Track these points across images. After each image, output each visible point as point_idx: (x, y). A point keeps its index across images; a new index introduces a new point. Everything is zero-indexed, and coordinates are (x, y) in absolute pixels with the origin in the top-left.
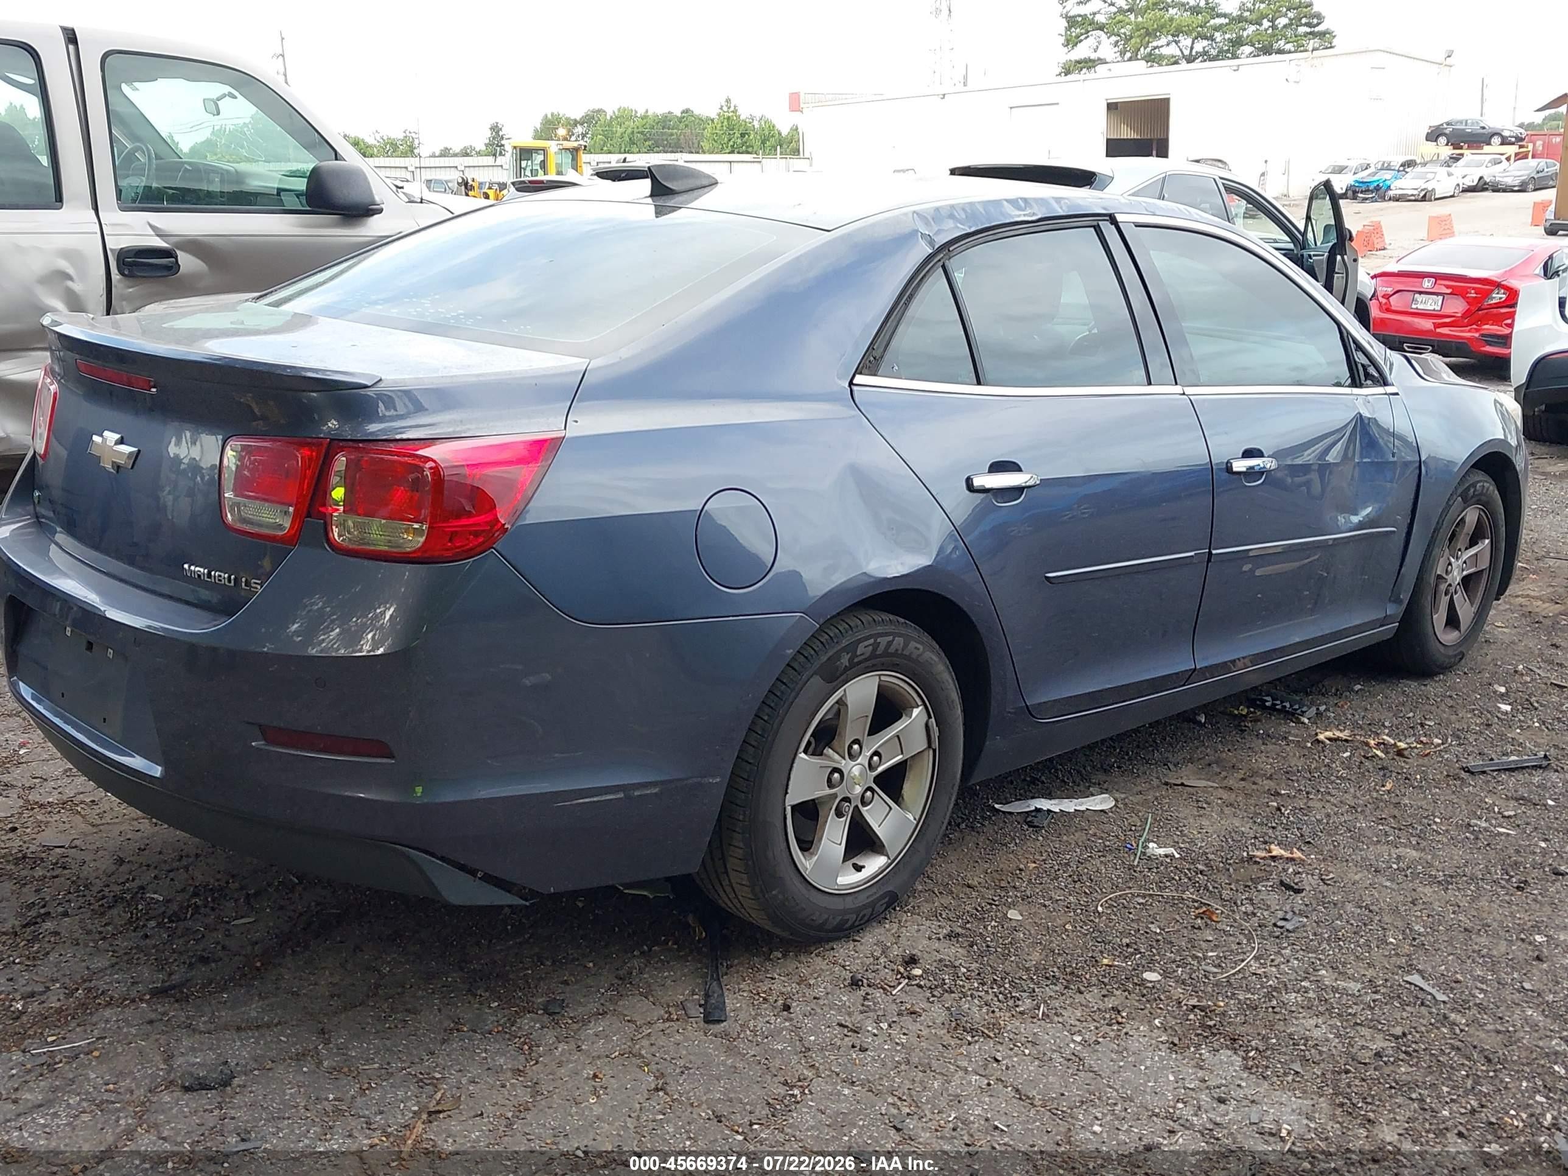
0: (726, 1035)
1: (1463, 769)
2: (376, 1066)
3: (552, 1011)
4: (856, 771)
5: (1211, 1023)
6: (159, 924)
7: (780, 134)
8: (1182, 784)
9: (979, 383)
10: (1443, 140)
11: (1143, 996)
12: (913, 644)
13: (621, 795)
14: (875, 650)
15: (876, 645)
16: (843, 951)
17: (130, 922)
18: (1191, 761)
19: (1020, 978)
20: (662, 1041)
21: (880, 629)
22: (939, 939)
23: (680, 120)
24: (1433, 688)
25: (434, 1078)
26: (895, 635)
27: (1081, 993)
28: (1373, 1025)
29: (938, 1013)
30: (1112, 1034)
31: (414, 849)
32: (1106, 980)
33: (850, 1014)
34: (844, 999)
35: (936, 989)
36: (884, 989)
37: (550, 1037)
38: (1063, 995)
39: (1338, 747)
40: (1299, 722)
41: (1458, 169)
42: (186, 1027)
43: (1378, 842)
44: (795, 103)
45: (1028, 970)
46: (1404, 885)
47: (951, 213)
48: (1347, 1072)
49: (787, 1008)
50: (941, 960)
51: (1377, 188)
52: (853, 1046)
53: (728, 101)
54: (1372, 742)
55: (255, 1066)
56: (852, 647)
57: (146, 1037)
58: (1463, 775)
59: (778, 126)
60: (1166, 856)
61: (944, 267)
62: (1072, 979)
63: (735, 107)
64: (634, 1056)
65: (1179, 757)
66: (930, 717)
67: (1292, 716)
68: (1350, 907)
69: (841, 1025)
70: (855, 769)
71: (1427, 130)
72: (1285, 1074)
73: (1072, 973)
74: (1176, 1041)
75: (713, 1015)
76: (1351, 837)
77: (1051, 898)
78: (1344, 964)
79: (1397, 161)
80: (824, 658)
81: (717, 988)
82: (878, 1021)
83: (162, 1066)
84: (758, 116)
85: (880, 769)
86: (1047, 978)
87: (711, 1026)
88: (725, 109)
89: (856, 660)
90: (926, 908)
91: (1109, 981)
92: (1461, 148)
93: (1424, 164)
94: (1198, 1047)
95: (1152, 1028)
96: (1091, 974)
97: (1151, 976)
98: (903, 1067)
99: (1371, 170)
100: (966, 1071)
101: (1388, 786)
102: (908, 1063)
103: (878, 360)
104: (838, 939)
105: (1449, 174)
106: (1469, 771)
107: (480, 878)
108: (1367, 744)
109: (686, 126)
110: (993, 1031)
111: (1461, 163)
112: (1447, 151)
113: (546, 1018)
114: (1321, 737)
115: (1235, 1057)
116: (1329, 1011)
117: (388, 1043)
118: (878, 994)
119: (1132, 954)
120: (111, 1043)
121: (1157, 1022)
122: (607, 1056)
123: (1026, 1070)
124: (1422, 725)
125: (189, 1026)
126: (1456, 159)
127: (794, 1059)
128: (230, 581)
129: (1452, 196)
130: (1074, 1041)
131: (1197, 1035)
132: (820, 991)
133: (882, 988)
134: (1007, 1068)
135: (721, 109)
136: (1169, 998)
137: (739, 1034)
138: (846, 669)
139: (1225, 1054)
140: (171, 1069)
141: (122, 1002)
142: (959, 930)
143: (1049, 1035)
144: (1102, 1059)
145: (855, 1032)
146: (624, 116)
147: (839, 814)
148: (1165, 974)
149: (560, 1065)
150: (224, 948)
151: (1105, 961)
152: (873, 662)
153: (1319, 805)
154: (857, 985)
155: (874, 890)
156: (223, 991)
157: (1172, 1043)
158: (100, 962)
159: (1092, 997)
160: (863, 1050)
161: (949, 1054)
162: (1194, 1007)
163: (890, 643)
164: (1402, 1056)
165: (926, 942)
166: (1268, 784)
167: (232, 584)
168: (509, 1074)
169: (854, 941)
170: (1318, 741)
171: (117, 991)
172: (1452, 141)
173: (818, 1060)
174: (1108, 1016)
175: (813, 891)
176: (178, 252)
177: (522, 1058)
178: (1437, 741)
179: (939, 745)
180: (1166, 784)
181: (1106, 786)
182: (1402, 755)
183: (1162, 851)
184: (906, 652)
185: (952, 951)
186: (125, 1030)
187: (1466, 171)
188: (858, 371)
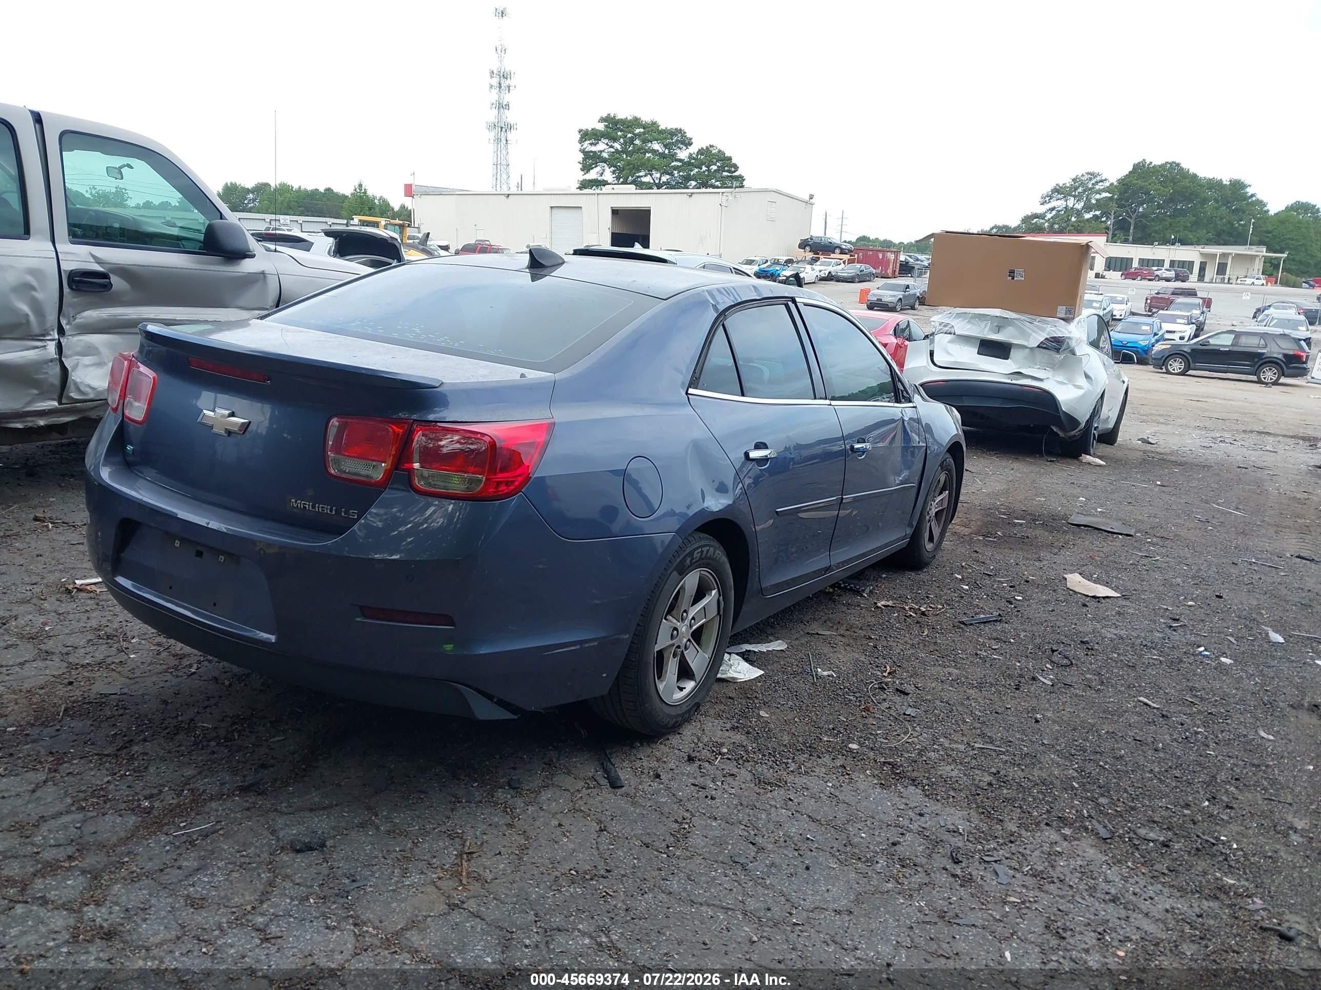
0: (627, 795)
1: (960, 622)
2: (417, 827)
3: (514, 786)
4: (684, 629)
5: (898, 771)
6: (218, 744)
7: (393, 209)
8: (817, 634)
9: (743, 395)
10: (808, 248)
11: (854, 758)
12: (717, 552)
13: (578, 647)
14: (701, 555)
15: (702, 552)
16: (674, 740)
17: (195, 744)
18: (815, 619)
19: (783, 751)
20: (591, 801)
21: (703, 543)
22: (727, 730)
23: (324, 195)
24: (923, 576)
25: (457, 833)
26: (710, 546)
27: (820, 758)
28: (980, 767)
29: (744, 774)
30: (847, 781)
31: (459, 684)
32: (830, 750)
33: (695, 778)
34: (688, 769)
35: (740, 761)
36: (709, 762)
37: (519, 802)
38: (810, 759)
39: (889, 611)
40: (862, 596)
41: (817, 267)
42: (274, 811)
43: (935, 665)
44: (409, 191)
45: (785, 746)
46: (958, 689)
47: (727, 291)
48: (978, 795)
49: (658, 776)
50: (734, 743)
51: (772, 275)
52: (706, 797)
53: (360, 186)
54: (907, 607)
55: (335, 833)
56: (691, 554)
57: (249, 819)
58: (962, 626)
59: (392, 204)
60: (829, 676)
61: (723, 325)
62: (811, 750)
63: (365, 189)
64: (577, 811)
65: (807, 618)
66: (720, 595)
67: (859, 593)
68: (938, 702)
69: (692, 784)
70: (683, 628)
71: (799, 242)
72: (948, 798)
73: (810, 747)
74: (883, 782)
75: (615, 784)
76: (919, 662)
77: (779, 703)
78: (950, 734)
79: (783, 259)
80: (679, 560)
81: (612, 767)
82: (713, 781)
83: (272, 837)
84: (378, 196)
85: (694, 628)
86: (798, 750)
87: (617, 790)
88: (358, 190)
89: (694, 561)
90: (712, 712)
91: (831, 750)
92: (818, 254)
93: (798, 262)
94: (896, 785)
95: (867, 776)
96: (821, 748)
97: (854, 746)
98: (739, 808)
99: (769, 263)
100: (776, 807)
101: (926, 633)
102: (741, 805)
103: (698, 379)
104: (669, 733)
105: (813, 270)
106: (964, 624)
107: (495, 703)
108: (905, 609)
109: (328, 199)
110: (779, 783)
111: (818, 263)
112: (810, 255)
113: (511, 791)
114: (879, 605)
115: (917, 790)
116: (954, 760)
117: (417, 813)
118: (706, 765)
119: (837, 734)
120: (226, 825)
121: (868, 772)
122: (561, 812)
123: (809, 805)
124: (928, 597)
125: (276, 810)
126: (817, 260)
127: (675, 807)
128: (331, 511)
129: (814, 283)
130: (828, 786)
131: (893, 779)
132: (672, 765)
133: (707, 761)
134: (799, 804)
135: (355, 190)
136: (868, 758)
137: (635, 794)
138: (689, 567)
139: (911, 789)
140: (278, 839)
141: (220, 796)
142: (736, 724)
143: (813, 783)
144: (846, 794)
145: (703, 788)
146: (284, 189)
147: (675, 656)
148: (860, 744)
149: (534, 819)
150: (273, 758)
151: (825, 739)
152: (701, 562)
153: (895, 644)
154: (693, 760)
155: (689, 702)
156: (288, 785)
157: (881, 784)
158: (189, 772)
159: (827, 759)
160: (713, 798)
161: (763, 798)
162: (884, 762)
163: (708, 551)
164: (1002, 784)
165: (721, 732)
166: (862, 633)
167: (334, 513)
168: (505, 827)
169: (679, 734)
170: (878, 607)
171: (214, 789)
172: (813, 249)
173: (690, 807)
174: (840, 770)
175: (664, 705)
176: (111, 275)
177: (508, 817)
178: (940, 607)
179: (722, 613)
180: (808, 633)
181: (776, 635)
182: (925, 615)
183: (825, 673)
184: (715, 557)
185: (738, 737)
186: (232, 815)
187: (822, 268)
188: (689, 386)
